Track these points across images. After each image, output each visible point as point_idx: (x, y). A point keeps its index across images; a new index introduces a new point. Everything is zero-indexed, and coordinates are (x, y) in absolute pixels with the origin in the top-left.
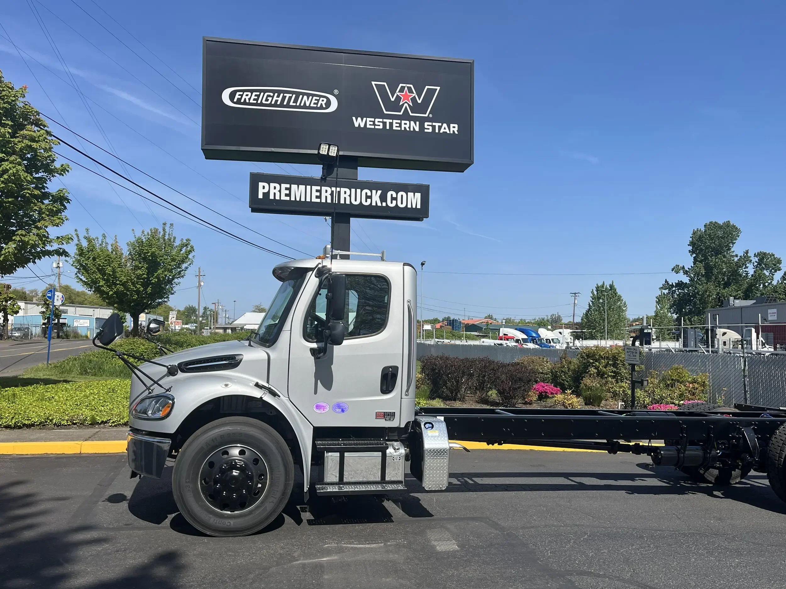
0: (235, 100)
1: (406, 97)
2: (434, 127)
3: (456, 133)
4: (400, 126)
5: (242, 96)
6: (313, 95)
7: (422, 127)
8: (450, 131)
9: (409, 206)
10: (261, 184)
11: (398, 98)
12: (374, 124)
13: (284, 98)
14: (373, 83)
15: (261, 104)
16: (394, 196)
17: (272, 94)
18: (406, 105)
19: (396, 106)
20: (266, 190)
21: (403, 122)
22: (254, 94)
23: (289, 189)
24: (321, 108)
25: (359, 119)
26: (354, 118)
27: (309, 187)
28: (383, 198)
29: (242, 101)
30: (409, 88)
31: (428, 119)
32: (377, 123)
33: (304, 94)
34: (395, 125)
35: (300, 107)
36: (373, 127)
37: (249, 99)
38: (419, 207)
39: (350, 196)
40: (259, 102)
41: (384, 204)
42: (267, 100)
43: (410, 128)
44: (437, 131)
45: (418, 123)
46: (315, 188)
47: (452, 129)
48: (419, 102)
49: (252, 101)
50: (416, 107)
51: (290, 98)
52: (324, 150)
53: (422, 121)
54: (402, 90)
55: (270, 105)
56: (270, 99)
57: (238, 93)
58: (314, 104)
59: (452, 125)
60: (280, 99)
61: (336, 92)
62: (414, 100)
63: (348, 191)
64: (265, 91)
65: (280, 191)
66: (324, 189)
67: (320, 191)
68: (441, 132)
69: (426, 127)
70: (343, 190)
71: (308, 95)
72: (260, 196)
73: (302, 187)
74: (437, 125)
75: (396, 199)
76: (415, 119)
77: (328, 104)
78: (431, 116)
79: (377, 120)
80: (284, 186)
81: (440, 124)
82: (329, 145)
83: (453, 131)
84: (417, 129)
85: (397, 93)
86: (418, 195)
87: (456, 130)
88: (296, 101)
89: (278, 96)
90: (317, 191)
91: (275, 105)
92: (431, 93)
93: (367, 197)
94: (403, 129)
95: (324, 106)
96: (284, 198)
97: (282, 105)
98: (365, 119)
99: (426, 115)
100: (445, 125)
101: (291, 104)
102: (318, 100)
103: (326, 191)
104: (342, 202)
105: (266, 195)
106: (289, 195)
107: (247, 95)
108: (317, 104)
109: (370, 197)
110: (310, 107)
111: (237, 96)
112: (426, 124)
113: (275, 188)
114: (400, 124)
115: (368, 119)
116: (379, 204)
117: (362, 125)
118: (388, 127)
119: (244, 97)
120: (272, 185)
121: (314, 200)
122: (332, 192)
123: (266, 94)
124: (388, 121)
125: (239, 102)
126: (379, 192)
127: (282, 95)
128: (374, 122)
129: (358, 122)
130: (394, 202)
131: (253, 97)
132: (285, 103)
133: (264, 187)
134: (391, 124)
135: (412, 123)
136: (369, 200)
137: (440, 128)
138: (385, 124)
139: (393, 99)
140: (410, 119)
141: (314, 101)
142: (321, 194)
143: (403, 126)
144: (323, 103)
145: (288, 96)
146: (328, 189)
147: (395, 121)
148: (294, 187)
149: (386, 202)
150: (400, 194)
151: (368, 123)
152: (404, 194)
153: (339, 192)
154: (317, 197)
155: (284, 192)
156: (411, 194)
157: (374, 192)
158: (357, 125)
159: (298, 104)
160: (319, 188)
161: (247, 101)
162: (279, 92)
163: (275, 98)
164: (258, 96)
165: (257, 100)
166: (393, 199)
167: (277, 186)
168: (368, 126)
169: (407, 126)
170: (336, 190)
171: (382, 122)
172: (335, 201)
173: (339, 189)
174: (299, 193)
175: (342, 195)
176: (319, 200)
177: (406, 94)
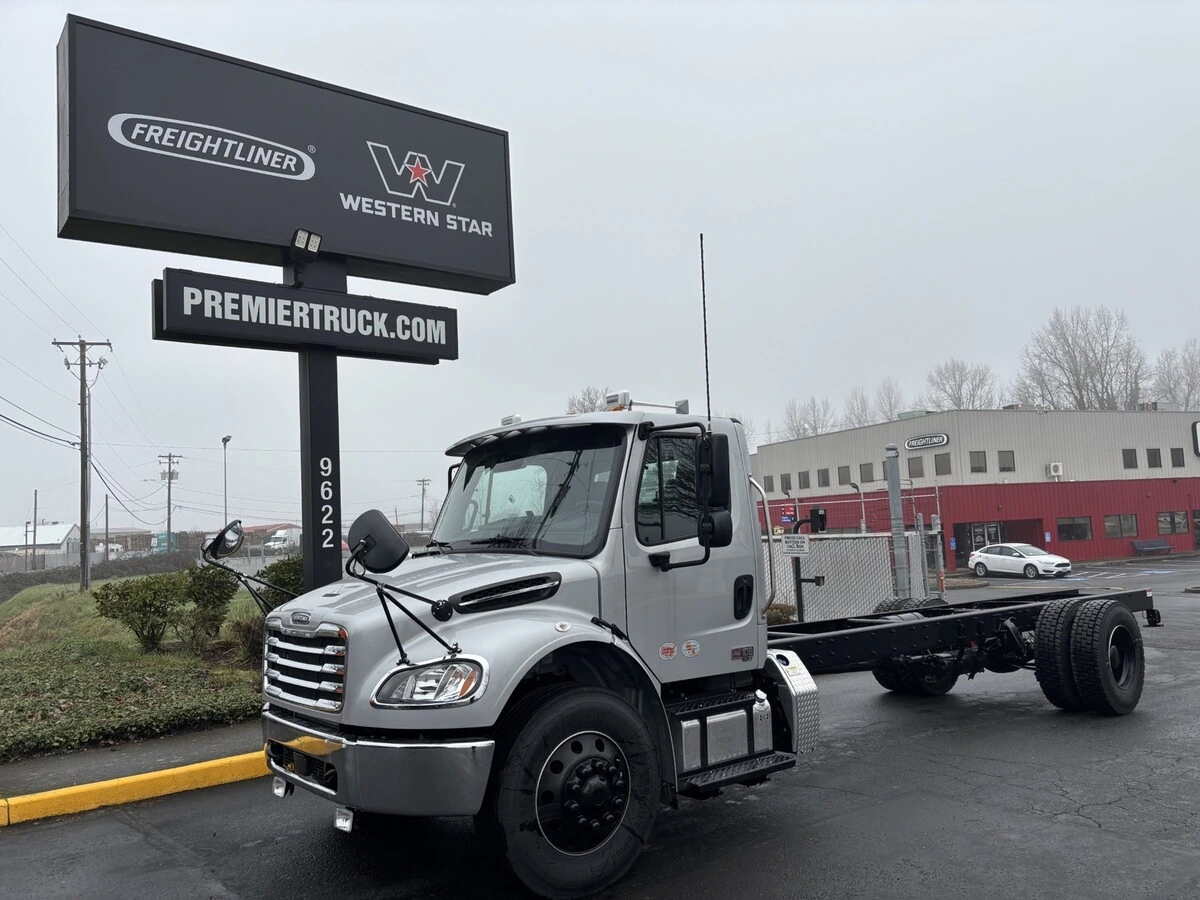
0: (134, 137)
1: (419, 173)
2: (459, 223)
3: (490, 235)
4: (412, 216)
5: (146, 130)
6: (275, 149)
7: (442, 220)
8: (481, 230)
9: (429, 340)
10: (188, 291)
11: (407, 172)
12: (373, 208)
13: (223, 146)
14: (369, 143)
15: (183, 150)
16: (407, 323)
17: (202, 136)
18: (418, 184)
19: (403, 183)
20: (197, 301)
21: (416, 210)
22: (169, 130)
23: (239, 302)
24: (288, 171)
25: (350, 197)
26: (342, 195)
27: (271, 301)
28: (391, 325)
29: (147, 139)
30: (422, 159)
31: (450, 210)
32: (377, 207)
33: (258, 145)
34: (404, 213)
35: (251, 164)
36: (372, 212)
37: (161, 138)
38: (443, 342)
39: (339, 318)
40: (179, 145)
41: (393, 335)
42: (193, 144)
43: (425, 219)
44: (464, 230)
45: (436, 214)
46: (282, 303)
47: (484, 229)
48: (438, 182)
49: (164, 142)
50: (432, 189)
51: (234, 148)
52: (300, 241)
53: (443, 212)
54: (412, 160)
55: (199, 154)
56: (199, 143)
57: (138, 125)
58: (277, 163)
59: (484, 224)
60: (216, 146)
61: (312, 148)
62: (429, 177)
63: (335, 310)
64: (189, 129)
65: (222, 304)
66: (297, 305)
67: (290, 308)
68: (470, 231)
69: (449, 221)
70: (328, 309)
71: (266, 148)
72: (188, 311)
73: (261, 300)
74: (464, 220)
75: (409, 328)
76: (433, 208)
77: (300, 166)
78: (454, 205)
79: (377, 202)
80: (229, 296)
81: (468, 220)
82: (309, 234)
83: (486, 232)
84: (436, 223)
85: (405, 164)
86: (442, 324)
87: (489, 230)
88: (244, 153)
89: (213, 141)
90: (286, 307)
91: (209, 155)
92: (452, 171)
93: (367, 323)
94: (416, 221)
95: (293, 169)
96: (229, 316)
97: (220, 157)
98: (358, 198)
99: (448, 204)
100: (474, 222)
101: (237, 157)
102: (283, 158)
103: (301, 309)
104: (327, 327)
105: (198, 309)
106: (238, 312)
107: (156, 131)
108: (281, 163)
109: (371, 323)
110: (268, 168)
111: (137, 131)
112: (449, 217)
113: (213, 298)
114: (412, 212)
115: (364, 200)
116: (385, 335)
117: (355, 208)
118: (394, 216)
119: (150, 133)
120: (208, 293)
121: (282, 322)
122: (311, 311)
123: (191, 134)
124: (394, 206)
125: (140, 140)
126: (385, 315)
127: (219, 140)
128: (373, 204)
129: (349, 202)
130: (407, 332)
131: (167, 136)
132: (226, 155)
133: (193, 296)
134: (398, 211)
135: (429, 213)
136: (369, 328)
137: (468, 225)
138: (389, 209)
139: (399, 173)
140: (426, 206)
141: (275, 159)
142: (292, 313)
143: (416, 216)
144: (292, 164)
145: (231, 143)
146: (304, 305)
147: (404, 207)
148: (247, 299)
149: (395, 331)
150: (416, 320)
151: (364, 205)
152: (421, 321)
153: (322, 313)
154: (286, 318)
155: (230, 306)
156: (430, 322)
157: (376, 314)
158: (346, 207)
159: (249, 160)
160: (288, 303)
161: (157, 141)
162: (215, 135)
163: (208, 144)
164: (177, 136)
165: (175, 142)
166: (405, 328)
167: (218, 295)
168: (364, 210)
169: (422, 217)
170: (317, 308)
171: (385, 206)
172: (317, 326)
173: (321, 307)
174: (255, 309)
175: (328, 318)
176: (289, 324)
177: (418, 168)
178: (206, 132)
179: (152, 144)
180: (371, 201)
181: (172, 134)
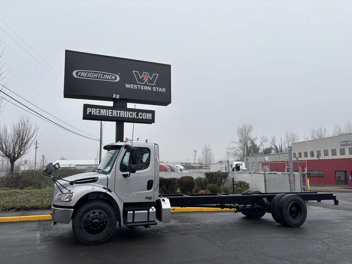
0: (78, 75)
1: (146, 77)
2: (156, 89)
3: (165, 91)
4: (144, 88)
5: (81, 74)
6: (110, 75)
7: (152, 89)
8: (162, 90)
9: (147, 118)
10: (88, 109)
11: (143, 78)
12: (134, 87)
13: (98, 75)
14: (133, 71)
15: (89, 77)
16: (142, 114)
17: (93, 74)
18: (146, 80)
19: (142, 80)
20: (90, 111)
21: (145, 87)
22: (86, 73)
23: (100, 111)
24: (113, 80)
25: (128, 85)
26: (126, 84)
27: (108, 110)
28: (137, 115)
29: (81, 76)
30: (147, 74)
31: (154, 86)
32: (135, 86)
33: (106, 74)
34: (142, 87)
35: (104, 79)
36: (133, 88)
37: (84, 75)
38: (151, 119)
39: (124, 114)
40: (88, 76)
41: (138, 117)
42: (91, 76)
43: (147, 89)
44: (158, 91)
45: (150, 87)
46: (110, 111)
47: (163, 90)
48: (151, 79)
49: (85, 76)
50: (149, 81)
51: (101, 75)
52: (114, 96)
53: (152, 87)
54: (144, 74)
55: (92, 78)
56: (92, 75)
57: (79, 73)
58: (110, 78)
59: (163, 89)
60: (96, 76)
61: (119, 74)
62: (149, 78)
63: (123, 112)
64: (90, 72)
65: (96, 111)
66: (114, 111)
67: (112, 112)
68: (159, 91)
69: (153, 89)
70: (121, 112)
71: (108, 75)
72: (88, 113)
73: (105, 110)
74: (158, 88)
75: (142, 116)
76: (149, 86)
77: (116, 78)
78: (155, 85)
79: (135, 85)
80: (98, 110)
81: (159, 88)
82: (117, 94)
84: (150, 89)
85: (143, 75)
86: (151, 114)
87: (164, 90)
88: (103, 77)
89: (96, 75)
90: (111, 112)
91: (95, 78)
92: (155, 76)
93: (131, 115)
94: (145, 89)
95: (114, 79)
96: (97, 114)
97: (97, 78)
98: (130, 85)
99: (154, 85)
100: (160, 88)
101: (101, 77)
102: (112, 77)
103: (115, 112)
104: (121, 116)
105: (90, 113)
106: (100, 113)
107: (83, 73)
108: (111, 78)
109: (132, 115)
110: (108, 79)
111: (79, 74)
112: (154, 88)
113: (94, 110)
114: (144, 87)
115: (132, 85)
116: (136, 117)
117: (129, 87)
118: (139, 88)
119: (82, 74)
120: (93, 109)
121: (110, 115)
122: (117, 112)
123: (91, 73)
124: (139, 86)
125: (80, 76)
126: (136, 113)
127: (97, 74)
128: (134, 86)
129: (128, 86)
130: (141, 117)
131: (86, 74)
132: (99, 77)
133: (89, 110)
134: (140, 87)
137: (159, 89)
138: (138, 87)
139: (141, 78)
140: (148, 86)
141: (110, 77)
142: (112, 113)
143: (145, 88)
144: (114, 78)
145: (100, 74)
146: (116, 111)
147: (142, 86)
148: (102, 110)
150: (144, 114)
151: (131, 86)
153: (120, 113)
154: (111, 114)
155: (98, 112)
156: (148, 114)
157: (134, 113)
158: (127, 87)
159: (104, 78)
160: (112, 111)
161: (83, 76)
162: (96, 73)
163: (95, 75)
164: (88, 74)
165: (87, 75)
167: (95, 109)
168: (131, 88)
169: (146, 88)
170: (119, 112)
171: (137, 86)
172: (118, 116)
173: (120, 111)
174: (103, 112)
175: (121, 114)
176: (112, 115)
177: (146, 76)
178: (94, 73)
179: (82, 76)
180: (133, 85)
181: (87, 74)
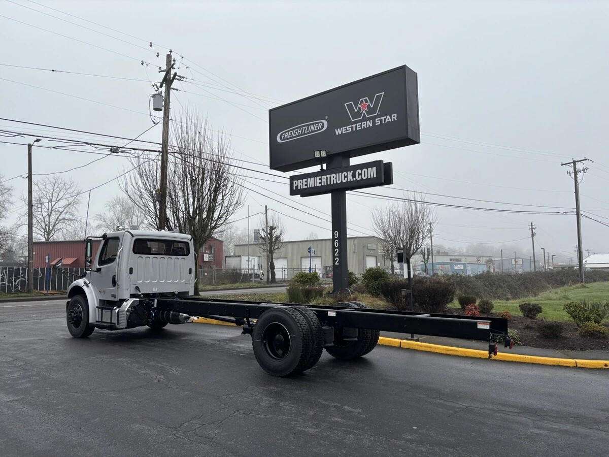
0: (282, 139)
1: (364, 106)
2: (381, 120)
3: (396, 119)
5: (285, 135)
6: (315, 123)
7: (374, 123)
8: (391, 119)
9: (369, 177)
10: (295, 182)
11: (359, 109)
12: (347, 130)
13: (302, 130)
14: (345, 104)
15: (293, 137)
16: (360, 172)
17: (297, 130)
18: (364, 111)
19: (358, 114)
20: (296, 185)
21: (363, 123)
23: (307, 181)
24: (320, 129)
25: (339, 129)
26: (336, 130)
27: (315, 178)
28: (354, 176)
29: (285, 138)
30: (366, 100)
31: (377, 116)
34: (358, 127)
36: (346, 132)
38: (375, 176)
39: (336, 178)
41: (354, 179)
42: (295, 134)
43: (366, 126)
44: (383, 122)
45: (371, 121)
47: (393, 118)
48: (372, 106)
49: (289, 137)
52: (317, 155)
53: (374, 119)
54: (362, 102)
55: (297, 136)
57: (283, 135)
59: (393, 116)
61: (326, 117)
62: (368, 106)
63: (335, 175)
64: (294, 129)
65: (303, 184)
66: (323, 177)
67: (321, 179)
68: (386, 122)
69: (376, 122)
70: (332, 175)
71: (313, 124)
72: (294, 189)
73: (313, 179)
74: (383, 118)
76: (369, 119)
77: (323, 126)
78: (379, 113)
79: (348, 127)
80: (305, 180)
81: (385, 117)
82: (320, 151)
83: (394, 119)
84: (371, 125)
85: (359, 105)
86: (374, 169)
87: (395, 118)
88: (308, 130)
90: (319, 179)
91: (299, 135)
92: (379, 98)
93: (345, 177)
94: (363, 128)
96: (305, 187)
97: (301, 134)
99: (376, 114)
100: (388, 117)
102: (318, 126)
104: (332, 183)
105: (297, 187)
106: (306, 185)
107: (287, 134)
108: (318, 128)
109: (347, 177)
110: (315, 131)
111: (283, 137)
114: (361, 125)
115: (343, 128)
116: (352, 180)
117: (340, 133)
118: (354, 130)
120: (299, 181)
121: (319, 185)
122: (327, 178)
123: (295, 131)
124: (354, 126)
126: (352, 172)
129: (338, 132)
130: (360, 176)
132: (303, 133)
135: (368, 122)
136: (346, 179)
137: (385, 119)
138: (352, 128)
139: (356, 111)
140: (367, 120)
141: (316, 127)
142: (321, 181)
143: (363, 126)
144: (321, 126)
145: (304, 128)
146: (325, 177)
147: (358, 124)
148: (309, 180)
149: (355, 177)
150: (364, 170)
151: (343, 130)
152: (366, 170)
153: (330, 177)
154: (320, 183)
155: (305, 183)
156: (370, 169)
157: (348, 173)
160: (320, 177)
161: (287, 137)
162: (300, 127)
163: (299, 131)
165: (291, 135)
166: (360, 174)
167: (301, 181)
168: (343, 133)
169: (365, 125)
170: (328, 176)
172: (329, 183)
174: (311, 182)
175: (332, 179)
176: (321, 185)
177: (364, 105)
178: (297, 128)
181: (290, 133)
